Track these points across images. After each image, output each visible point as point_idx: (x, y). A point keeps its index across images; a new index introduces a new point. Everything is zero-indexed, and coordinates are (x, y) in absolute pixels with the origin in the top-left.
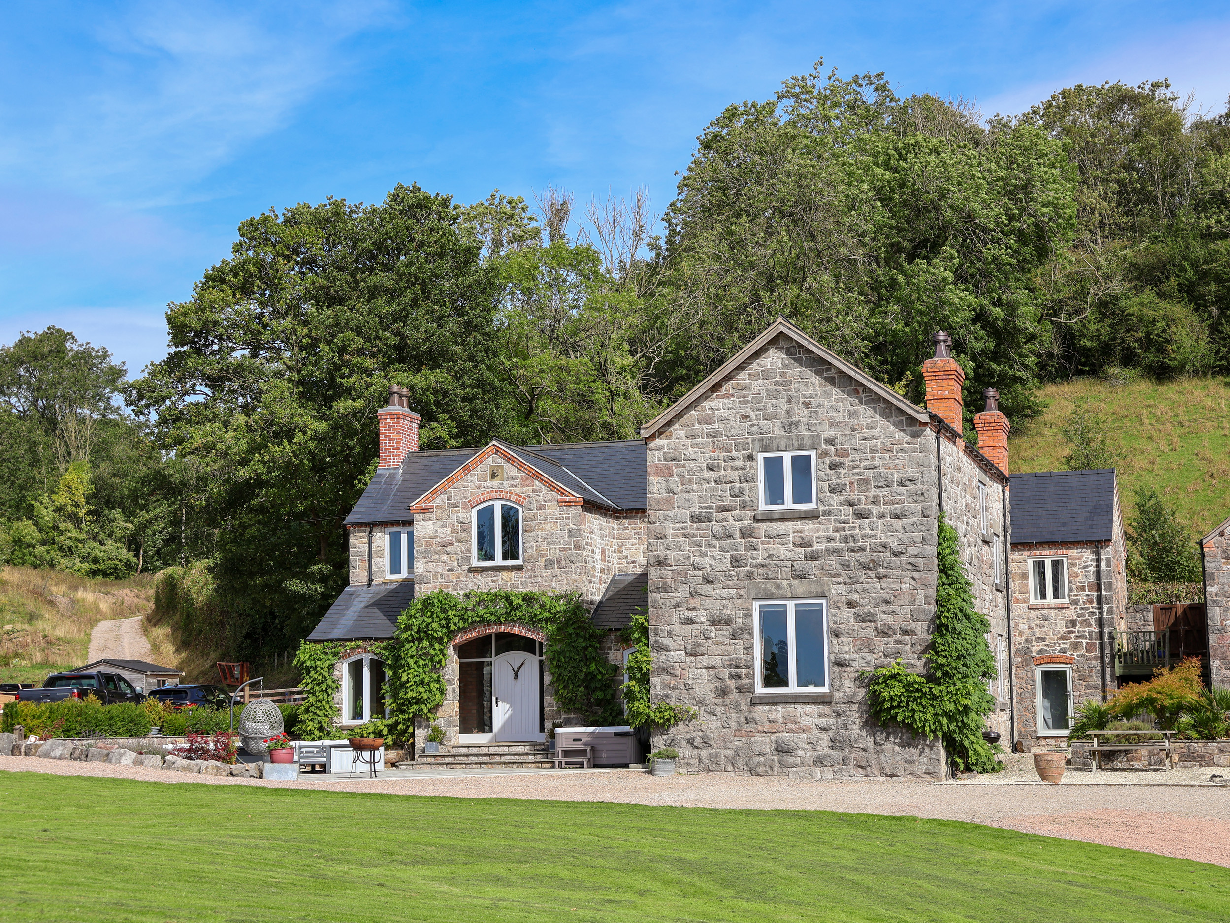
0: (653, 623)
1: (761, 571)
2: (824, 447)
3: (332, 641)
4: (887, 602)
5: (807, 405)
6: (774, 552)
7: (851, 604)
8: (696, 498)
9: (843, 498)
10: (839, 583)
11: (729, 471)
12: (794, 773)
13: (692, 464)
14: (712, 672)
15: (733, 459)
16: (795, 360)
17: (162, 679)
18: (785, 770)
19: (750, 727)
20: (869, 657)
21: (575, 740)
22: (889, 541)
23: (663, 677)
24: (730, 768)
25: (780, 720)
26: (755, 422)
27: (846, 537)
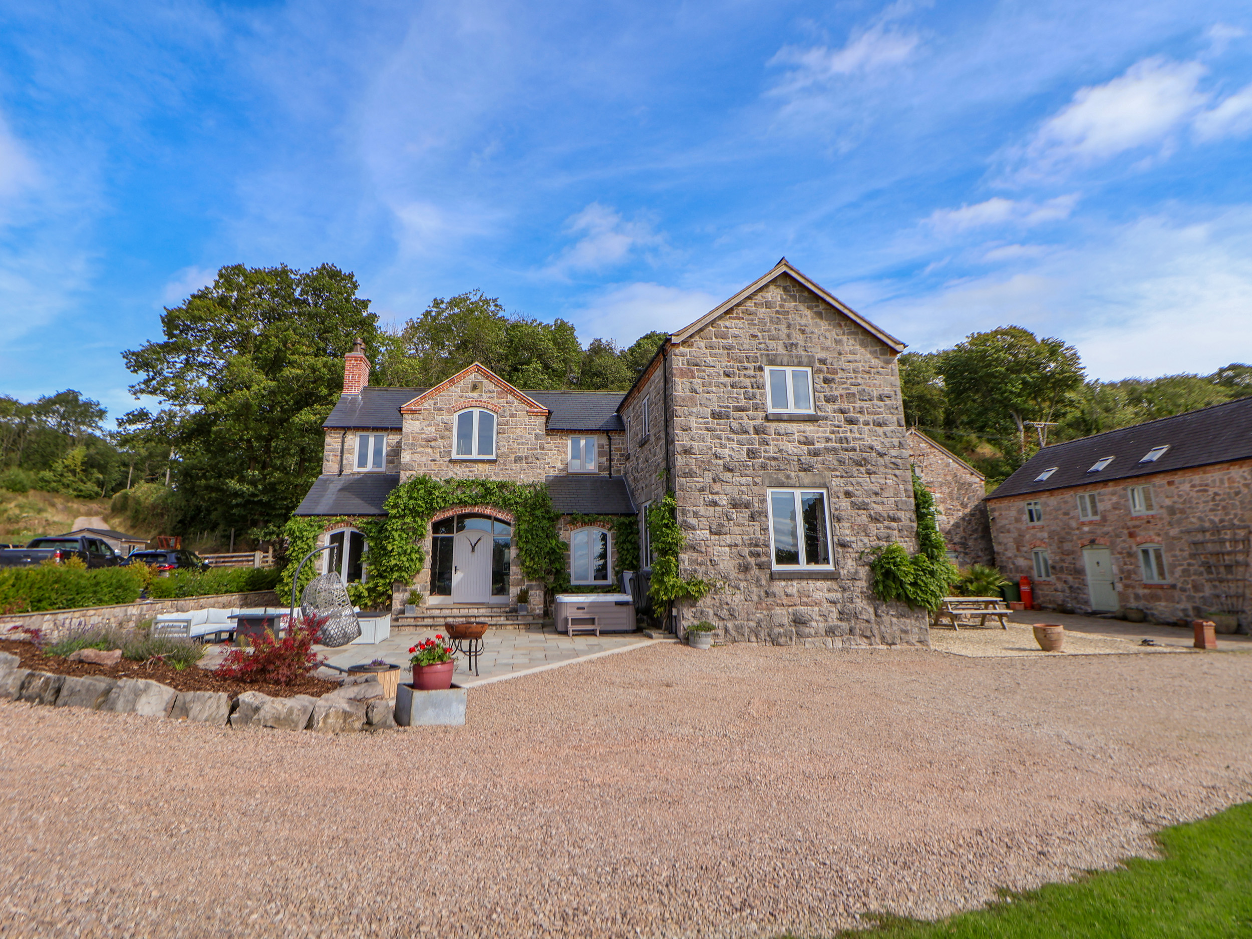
0: (681, 504)
1: (773, 463)
2: (818, 365)
3: (318, 515)
4: (876, 494)
5: (803, 332)
6: (784, 448)
7: (848, 494)
8: (715, 399)
9: (836, 407)
10: (837, 477)
11: (742, 379)
12: (809, 642)
13: (711, 370)
14: (734, 550)
15: (746, 369)
16: (791, 296)
17: (132, 544)
18: (802, 640)
19: (770, 600)
20: (866, 540)
21: (578, 608)
22: (874, 444)
23: (690, 553)
24: (753, 639)
25: (796, 594)
26: (762, 341)
27: (841, 439)
